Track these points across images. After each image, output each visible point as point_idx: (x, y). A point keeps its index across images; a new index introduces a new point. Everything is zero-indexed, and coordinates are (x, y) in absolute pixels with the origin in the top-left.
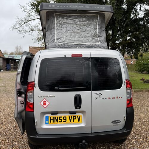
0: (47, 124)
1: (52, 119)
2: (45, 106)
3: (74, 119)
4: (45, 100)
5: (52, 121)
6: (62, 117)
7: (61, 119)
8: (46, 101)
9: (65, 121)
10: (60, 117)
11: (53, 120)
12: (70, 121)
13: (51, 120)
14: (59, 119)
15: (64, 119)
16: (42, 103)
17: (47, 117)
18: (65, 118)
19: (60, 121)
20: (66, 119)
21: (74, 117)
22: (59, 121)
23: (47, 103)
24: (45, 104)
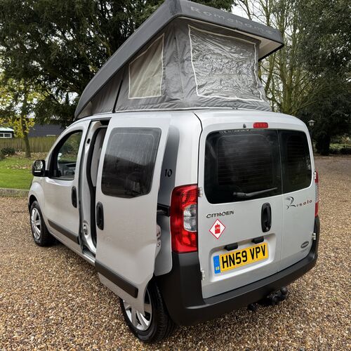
0: (217, 272)
1: (225, 260)
2: (217, 235)
3: (257, 252)
4: (218, 222)
5: (225, 264)
6: (239, 253)
7: (239, 258)
8: (219, 224)
9: (245, 259)
10: (237, 254)
11: (227, 262)
12: (253, 258)
13: (224, 262)
14: (237, 258)
15: (243, 256)
16: (213, 230)
17: (216, 259)
18: (244, 254)
19: (238, 260)
20: (246, 256)
21: (256, 248)
22: (236, 261)
23: (222, 228)
24: (217, 231)
